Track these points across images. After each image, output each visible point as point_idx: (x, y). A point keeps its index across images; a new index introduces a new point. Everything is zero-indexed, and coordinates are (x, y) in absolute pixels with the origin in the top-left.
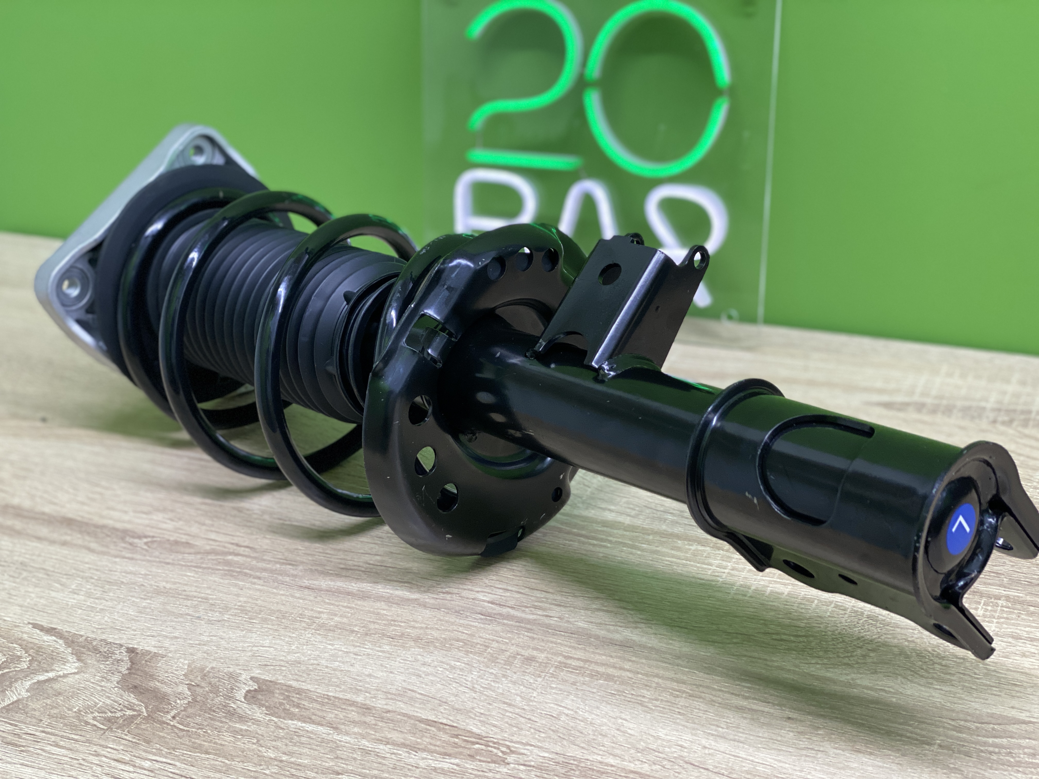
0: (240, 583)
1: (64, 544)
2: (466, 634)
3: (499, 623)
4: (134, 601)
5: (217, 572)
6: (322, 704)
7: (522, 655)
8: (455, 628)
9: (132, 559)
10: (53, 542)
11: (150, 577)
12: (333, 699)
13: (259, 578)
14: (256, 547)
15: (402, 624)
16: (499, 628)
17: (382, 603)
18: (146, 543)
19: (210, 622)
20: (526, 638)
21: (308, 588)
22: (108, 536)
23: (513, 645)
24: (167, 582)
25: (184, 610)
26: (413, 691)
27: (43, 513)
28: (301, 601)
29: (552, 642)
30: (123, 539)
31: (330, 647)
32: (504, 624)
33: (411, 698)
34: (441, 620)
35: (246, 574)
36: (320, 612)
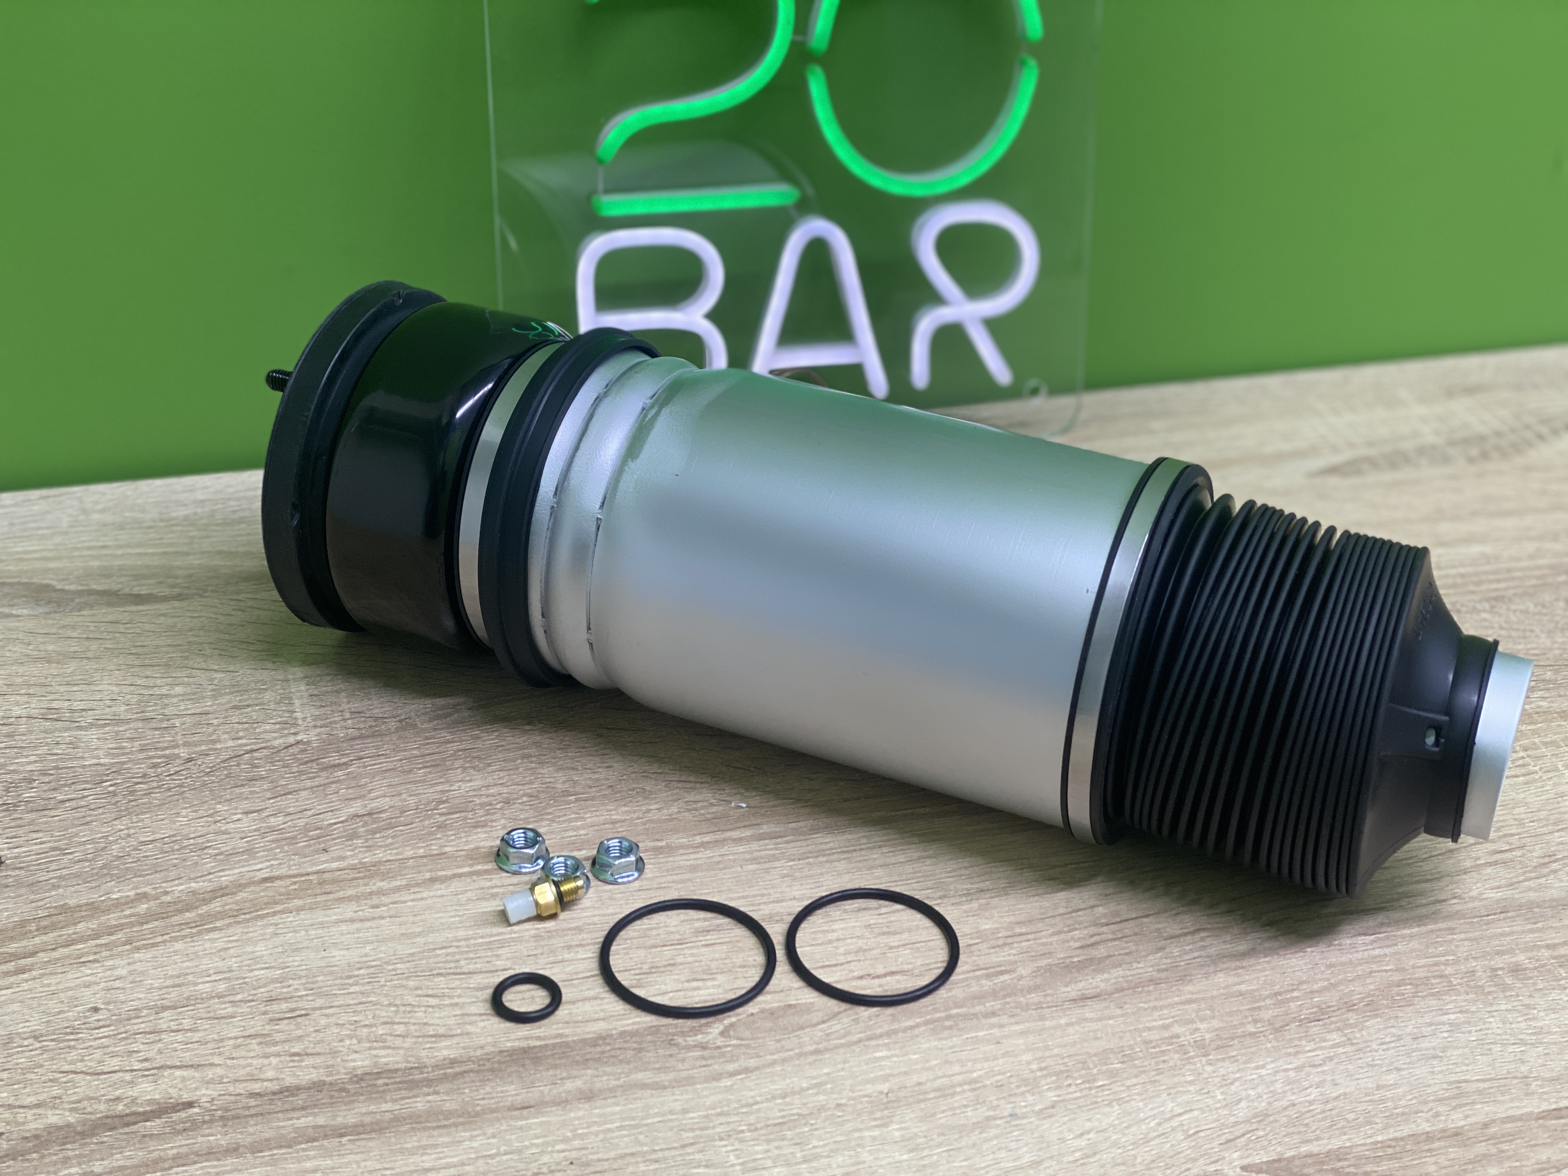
0: (981, 1034)
1: (588, 1096)
2: (1391, 970)
3: (1403, 937)
4: (874, 1138)
5: (916, 1031)
6: (1391, 1157)
7: (1502, 969)
8: (1366, 968)
9: (747, 1070)
10: (562, 1103)
11: (829, 1086)
12: (1394, 1144)
13: (993, 1014)
14: (906, 967)
15: (1296, 994)
16: (1414, 944)
17: (1221, 975)
18: (722, 1034)
19: (1044, 1114)
20: (1466, 943)
21: (1085, 998)
22: (640, 1050)
23: (1466, 959)
24: (872, 1081)
25: (973, 1115)
26: (1466, 1081)
27: (453, 1062)
28: (1111, 1022)
29: (1503, 935)
30: (671, 1043)
31: (1263, 1072)
32: (1412, 936)
33: (1479, 1092)
34: (1331, 966)
35: (966, 1017)
36: (1165, 1027)
